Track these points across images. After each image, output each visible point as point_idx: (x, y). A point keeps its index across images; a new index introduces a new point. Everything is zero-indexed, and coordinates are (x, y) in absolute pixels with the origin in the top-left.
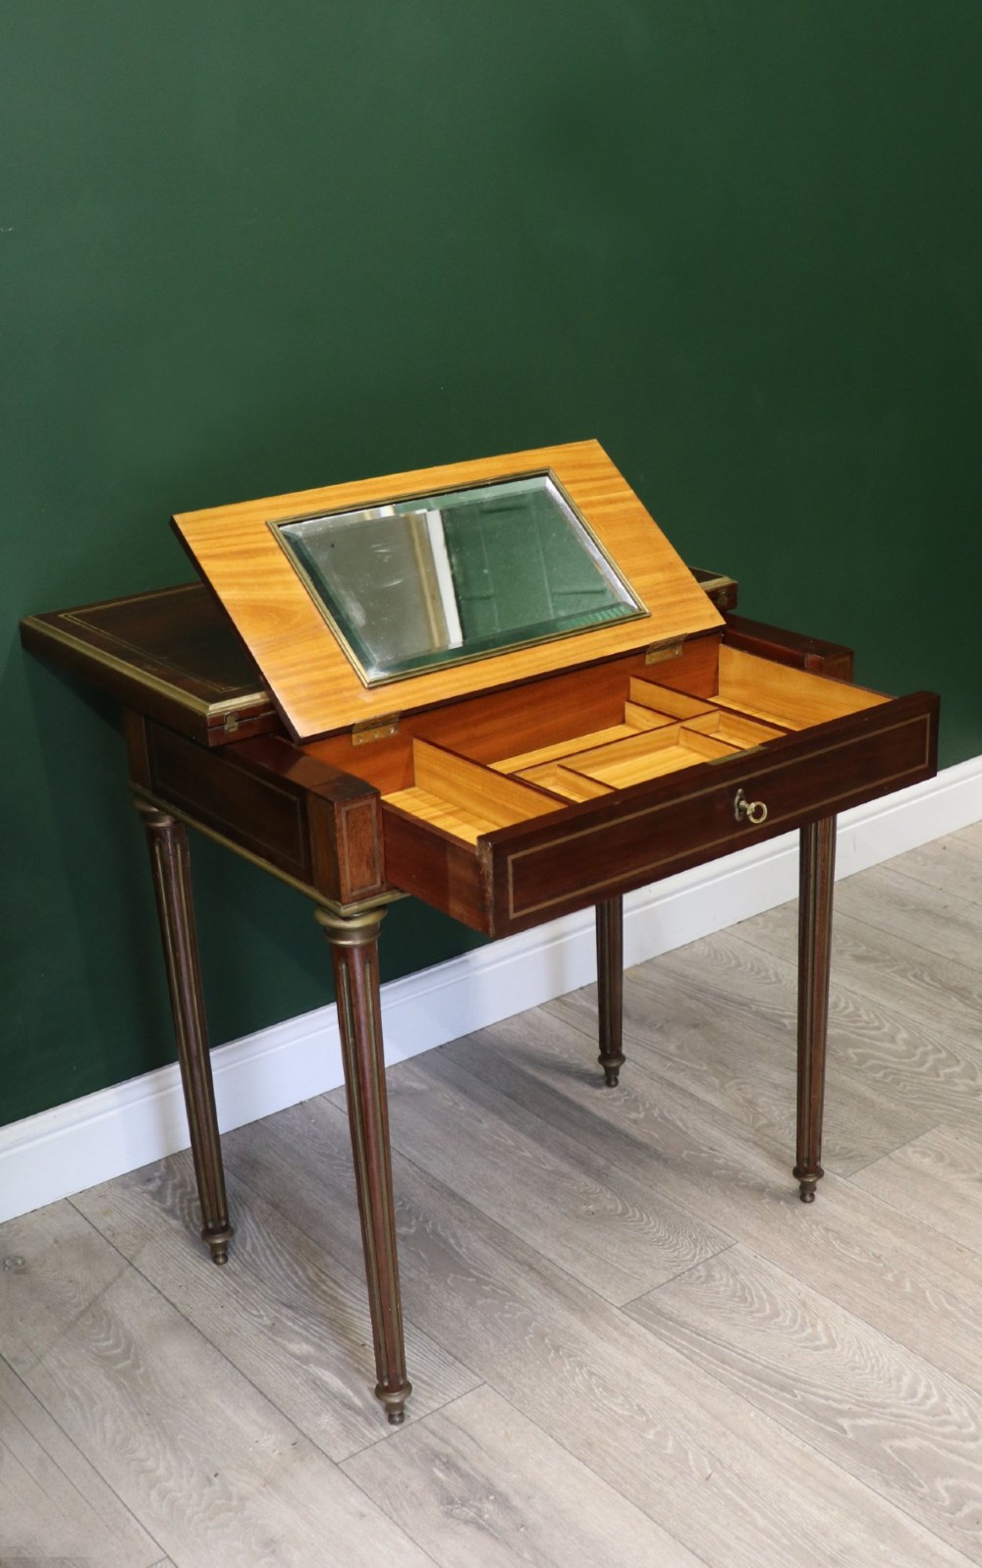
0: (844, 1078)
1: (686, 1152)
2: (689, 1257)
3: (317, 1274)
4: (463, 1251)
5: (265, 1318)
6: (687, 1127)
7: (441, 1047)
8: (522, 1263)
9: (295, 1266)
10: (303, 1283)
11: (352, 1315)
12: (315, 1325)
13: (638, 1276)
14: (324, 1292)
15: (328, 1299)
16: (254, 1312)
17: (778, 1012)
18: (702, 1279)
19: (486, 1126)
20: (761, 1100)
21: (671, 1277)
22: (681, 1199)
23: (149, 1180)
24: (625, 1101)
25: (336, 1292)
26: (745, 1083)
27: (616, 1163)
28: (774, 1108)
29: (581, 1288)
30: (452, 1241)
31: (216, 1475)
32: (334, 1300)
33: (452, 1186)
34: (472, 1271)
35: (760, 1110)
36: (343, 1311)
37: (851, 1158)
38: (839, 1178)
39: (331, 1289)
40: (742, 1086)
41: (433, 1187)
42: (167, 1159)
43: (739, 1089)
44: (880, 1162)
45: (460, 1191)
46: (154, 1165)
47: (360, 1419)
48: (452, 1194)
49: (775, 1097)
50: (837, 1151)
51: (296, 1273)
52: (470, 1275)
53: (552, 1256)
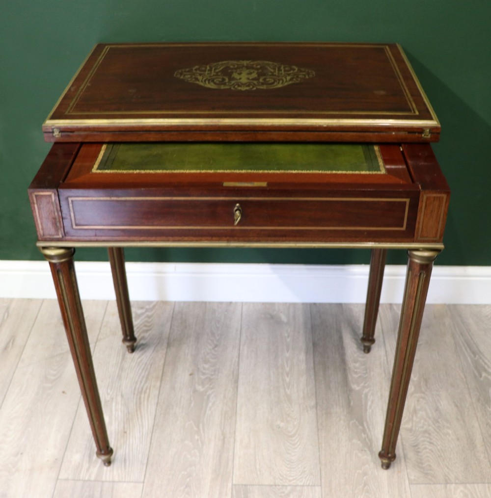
0: (476, 425)
1: (355, 421)
2: (291, 478)
3: (146, 389)
4: (208, 412)
5: (109, 396)
6: (371, 407)
7: (315, 304)
8: (223, 434)
9: (144, 379)
10: (139, 389)
11: (137, 415)
12: (121, 411)
13: (259, 473)
14: (140, 398)
15: (138, 402)
16: (109, 391)
17: (486, 367)
18: (283, 495)
19: (287, 355)
20: (421, 413)
21: (272, 483)
22: (323, 445)
23: (142, 308)
24: (360, 377)
25: (144, 401)
26: (424, 398)
27: (318, 408)
28: (422, 421)
29: (230, 463)
30: (210, 404)
31: (22, 454)
32: (139, 404)
33: (240, 376)
34: (201, 425)
35: (415, 418)
36: (137, 411)
37: (427, 474)
38: (407, 482)
39: (144, 397)
40: (421, 400)
41: (233, 373)
42: (158, 302)
43: (418, 401)
44: (438, 486)
45: (240, 381)
46: (150, 303)
47: (87, 465)
48: (236, 381)
49: (430, 415)
50: (424, 466)
51: (141, 382)
52: (198, 427)
53: (238, 438)
